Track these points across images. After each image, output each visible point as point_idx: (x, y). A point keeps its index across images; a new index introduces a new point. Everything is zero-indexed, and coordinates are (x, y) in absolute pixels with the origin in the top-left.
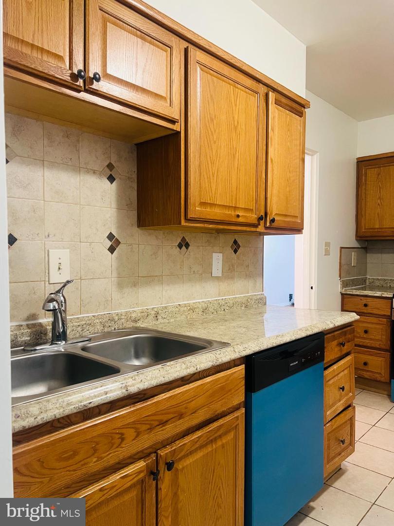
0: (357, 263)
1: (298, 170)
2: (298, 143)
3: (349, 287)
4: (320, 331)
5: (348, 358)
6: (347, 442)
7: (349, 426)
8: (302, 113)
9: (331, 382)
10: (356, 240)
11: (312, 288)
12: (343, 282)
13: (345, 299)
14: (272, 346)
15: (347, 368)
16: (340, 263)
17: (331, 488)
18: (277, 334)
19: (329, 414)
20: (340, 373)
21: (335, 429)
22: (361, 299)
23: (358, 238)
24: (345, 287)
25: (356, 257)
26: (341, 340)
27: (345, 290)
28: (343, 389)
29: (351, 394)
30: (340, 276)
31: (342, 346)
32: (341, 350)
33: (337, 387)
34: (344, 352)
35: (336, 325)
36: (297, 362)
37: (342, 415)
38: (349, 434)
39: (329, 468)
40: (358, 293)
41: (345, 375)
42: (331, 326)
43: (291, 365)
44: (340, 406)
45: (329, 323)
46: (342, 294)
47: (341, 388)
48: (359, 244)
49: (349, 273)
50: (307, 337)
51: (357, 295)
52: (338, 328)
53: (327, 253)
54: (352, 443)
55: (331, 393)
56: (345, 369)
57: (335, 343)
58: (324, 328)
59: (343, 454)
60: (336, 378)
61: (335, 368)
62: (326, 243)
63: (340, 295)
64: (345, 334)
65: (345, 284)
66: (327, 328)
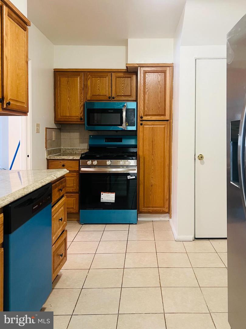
0: (56, 139)
1: (24, 69)
2: (24, 50)
3: (52, 154)
4: (49, 182)
5: (63, 199)
6: (64, 255)
7: (64, 244)
8: (26, 29)
9: (55, 217)
10: (55, 123)
11: (28, 156)
12: (48, 151)
13: (50, 163)
14: (22, 196)
15: (62, 206)
16: (46, 138)
17: (54, 290)
18: (23, 187)
19: (54, 238)
20: (59, 209)
21: (57, 248)
22: (60, 162)
23: (56, 122)
24: (49, 155)
25: (55, 135)
26: (60, 187)
27: (50, 157)
28: (61, 220)
29: (65, 223)
30: (46, 147)
31: (60, 191)
32: (60, 194)
33: (58, 219)
34: (61, 195)
35: (58, 177)
36: (37, 206)
37: (60, 238)
38: (64, 249)
39: (54, 276)
40: (58, 158)
41: (62, 210)
42: (55, 178)
43: (34, 208)
44: (59, 232)
45: (53, 176)
46: (48, 160)
47: (60, 220)
48: (56, 126)
49: (51, 146)
50: (43, 187)
51: (58, 160)
52: (59, 179)
53: (38, 131)
54: (65, 256)
55: (55, 224)
56: (62, 207)
57: (57, 189)
58: (51, 180)
59: (61, 263)
60: (57, 213)
61: (57, 206)
62: (37, 124)
63: (46, 160)
64: (61, 183)
65: (49, 153)
66: (53, 180)
